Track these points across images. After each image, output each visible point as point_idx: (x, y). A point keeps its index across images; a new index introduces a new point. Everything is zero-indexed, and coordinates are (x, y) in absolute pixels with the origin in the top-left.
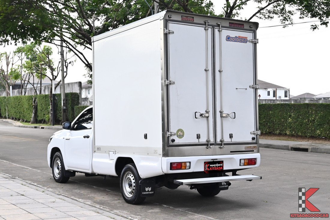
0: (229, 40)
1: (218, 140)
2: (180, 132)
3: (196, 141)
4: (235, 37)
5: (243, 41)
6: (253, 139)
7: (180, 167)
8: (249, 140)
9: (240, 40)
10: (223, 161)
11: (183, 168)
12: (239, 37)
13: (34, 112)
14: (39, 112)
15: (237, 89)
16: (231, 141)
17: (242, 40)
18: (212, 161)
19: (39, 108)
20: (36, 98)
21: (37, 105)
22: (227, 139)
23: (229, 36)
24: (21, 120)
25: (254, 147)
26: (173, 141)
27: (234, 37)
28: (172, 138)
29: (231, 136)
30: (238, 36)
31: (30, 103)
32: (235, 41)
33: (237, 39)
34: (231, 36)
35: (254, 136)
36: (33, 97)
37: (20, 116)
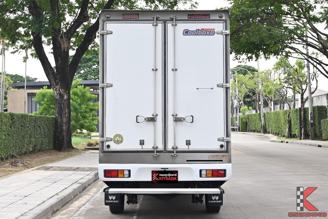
0: (187, 34)
1: (170, 147)
2: (118, 138)
3: (139, 148)
4: (197, 30)
5: (208, 33)
6: (222, 146)
7: (116, 175)
8: (217, 147)
9: (204, 33)
10: (177, 171)
11: (120, 176)
12: (202, 29)
13: (288, 127)
14: (293, 126)
15: (197, 89)
16: (189, 149)
17: (206, 33)
18: (163, 170)
19: (292, 122)
20: (290, 113)
21: (291, 120)
22: (182, 146)
23: (188, 30)
24: (280, 134)
25: (223, 156)
26: (108, 146)
27: (195, 30)
28: (107, 143)
29: (188, 143)
30: (200, 29)
31: (285, 118)
32: (196, 35)
33: (199, 32)
34: (190, 30)
35: (223, 143)
36: (287, 112)
37: (279, 131)
